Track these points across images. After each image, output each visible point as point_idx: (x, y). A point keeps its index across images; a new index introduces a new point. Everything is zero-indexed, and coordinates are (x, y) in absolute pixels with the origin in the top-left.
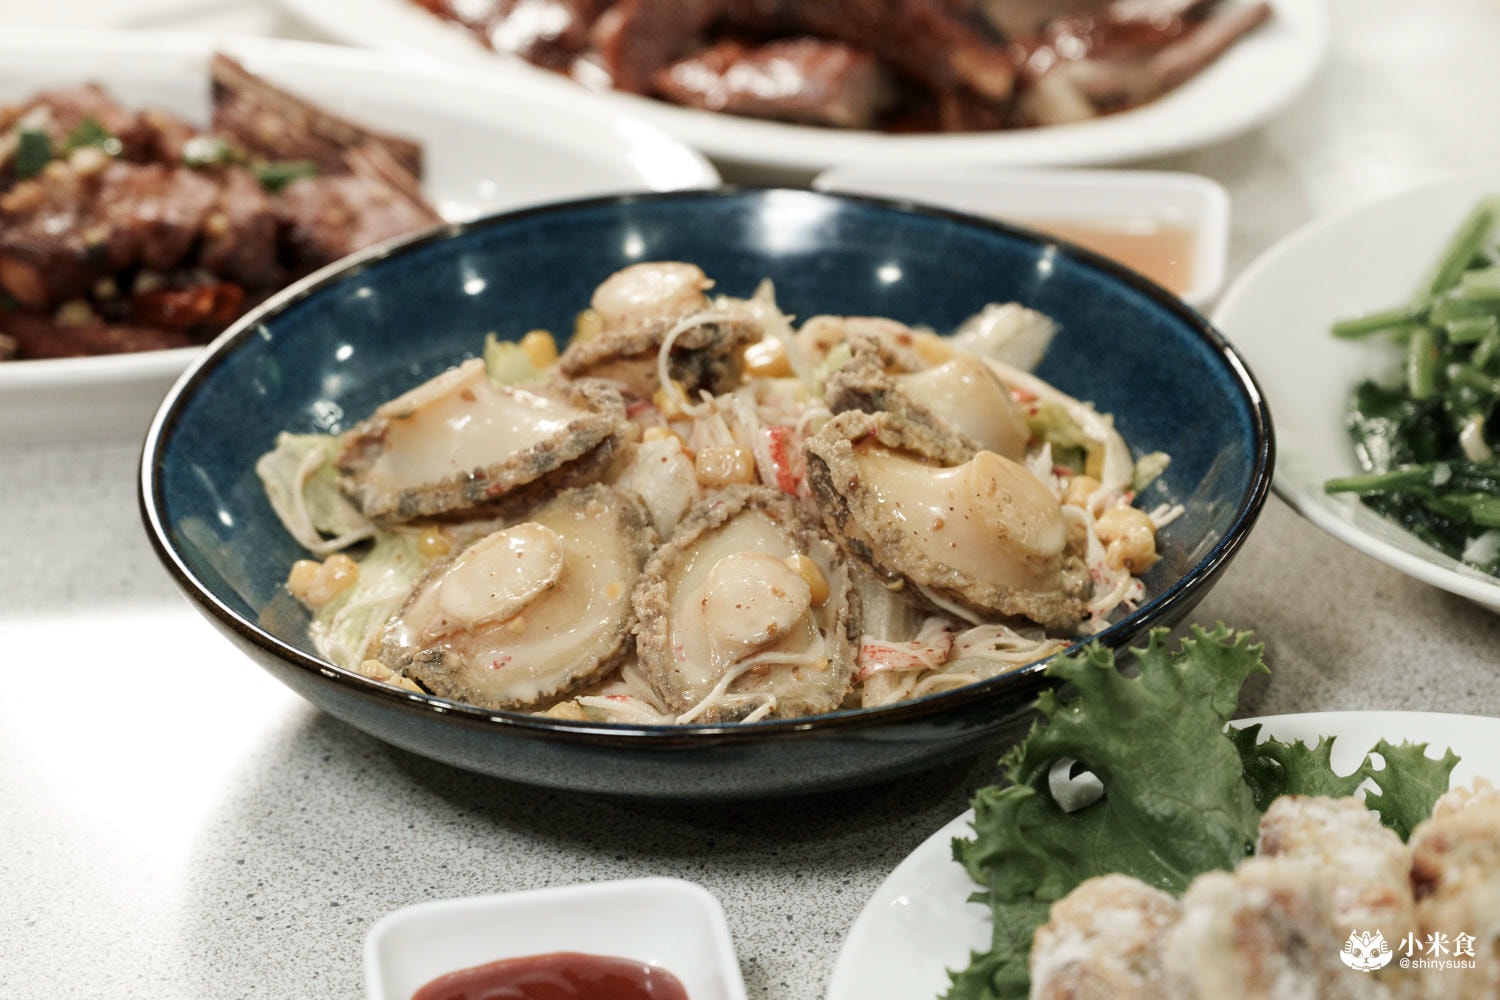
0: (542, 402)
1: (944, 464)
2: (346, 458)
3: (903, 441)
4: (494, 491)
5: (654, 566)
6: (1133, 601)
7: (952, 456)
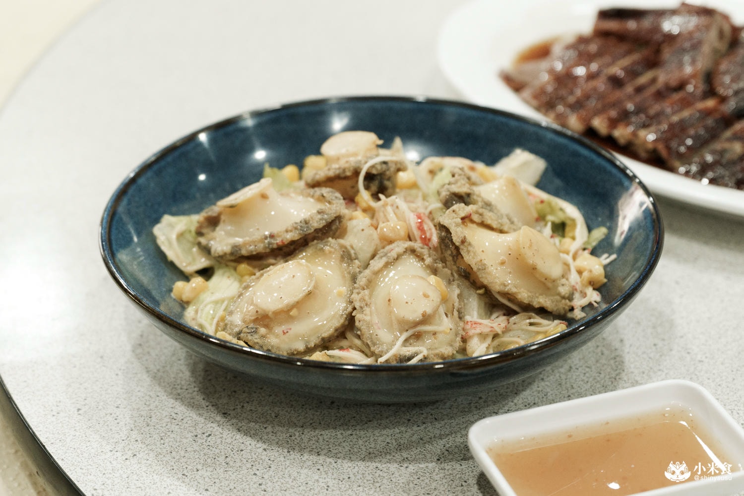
1: (501, 232)
2: (199, 228)
3: (483, 220)
4: (281, 244)
5: (362, 280)
6: (596, 302)
7: (505, 228)
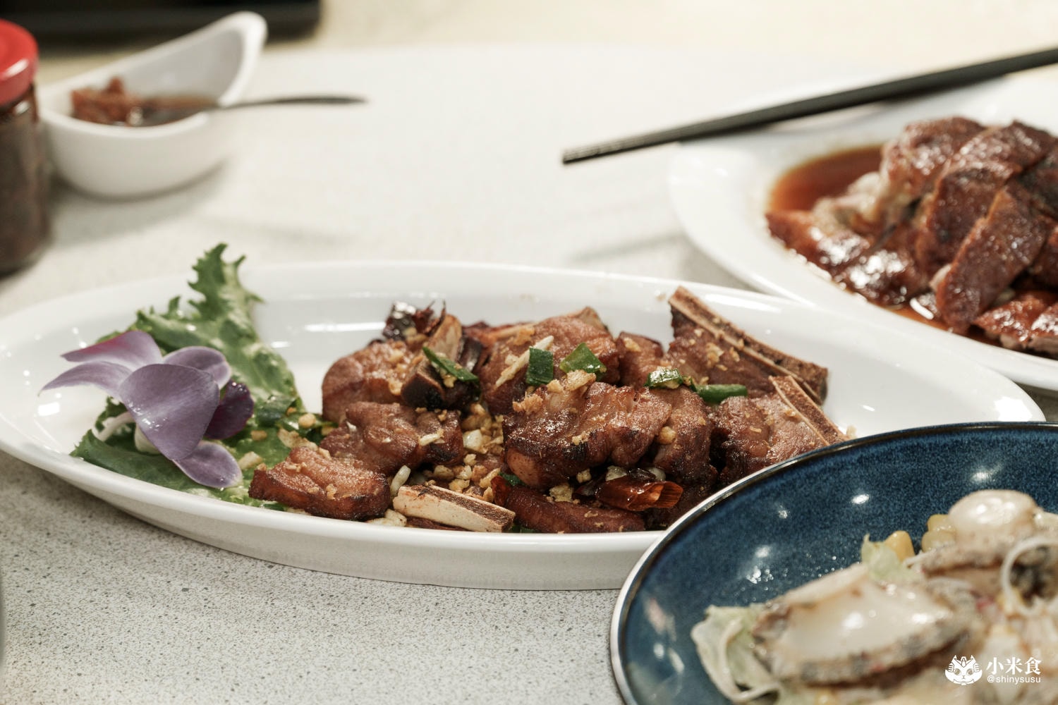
0: (911, 596)
2: (758, 629)
